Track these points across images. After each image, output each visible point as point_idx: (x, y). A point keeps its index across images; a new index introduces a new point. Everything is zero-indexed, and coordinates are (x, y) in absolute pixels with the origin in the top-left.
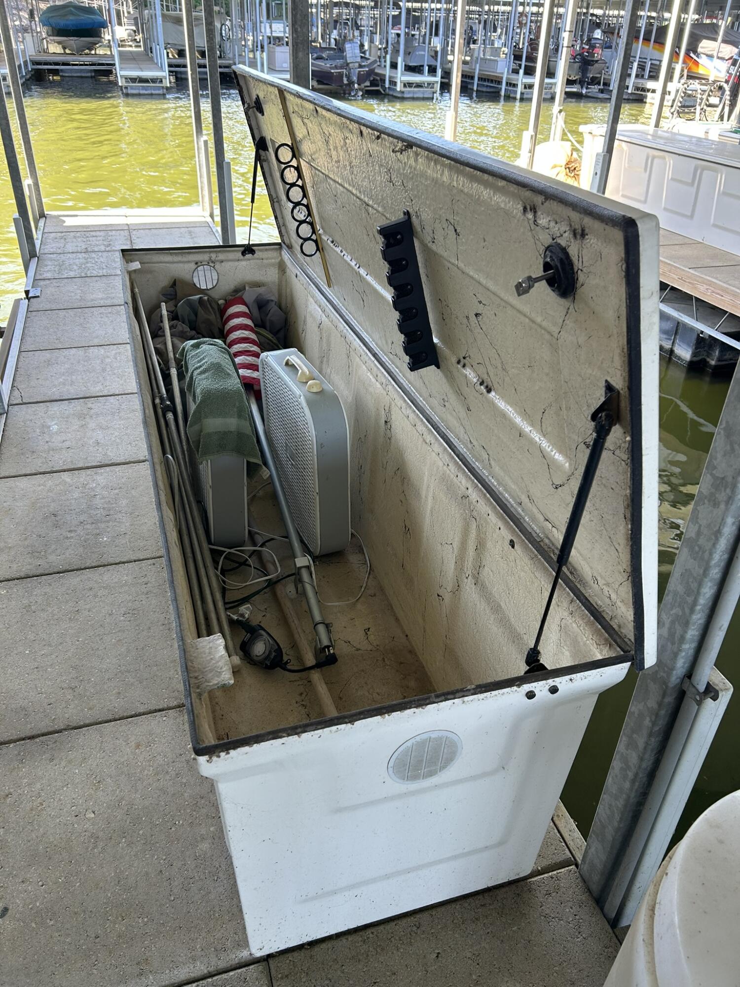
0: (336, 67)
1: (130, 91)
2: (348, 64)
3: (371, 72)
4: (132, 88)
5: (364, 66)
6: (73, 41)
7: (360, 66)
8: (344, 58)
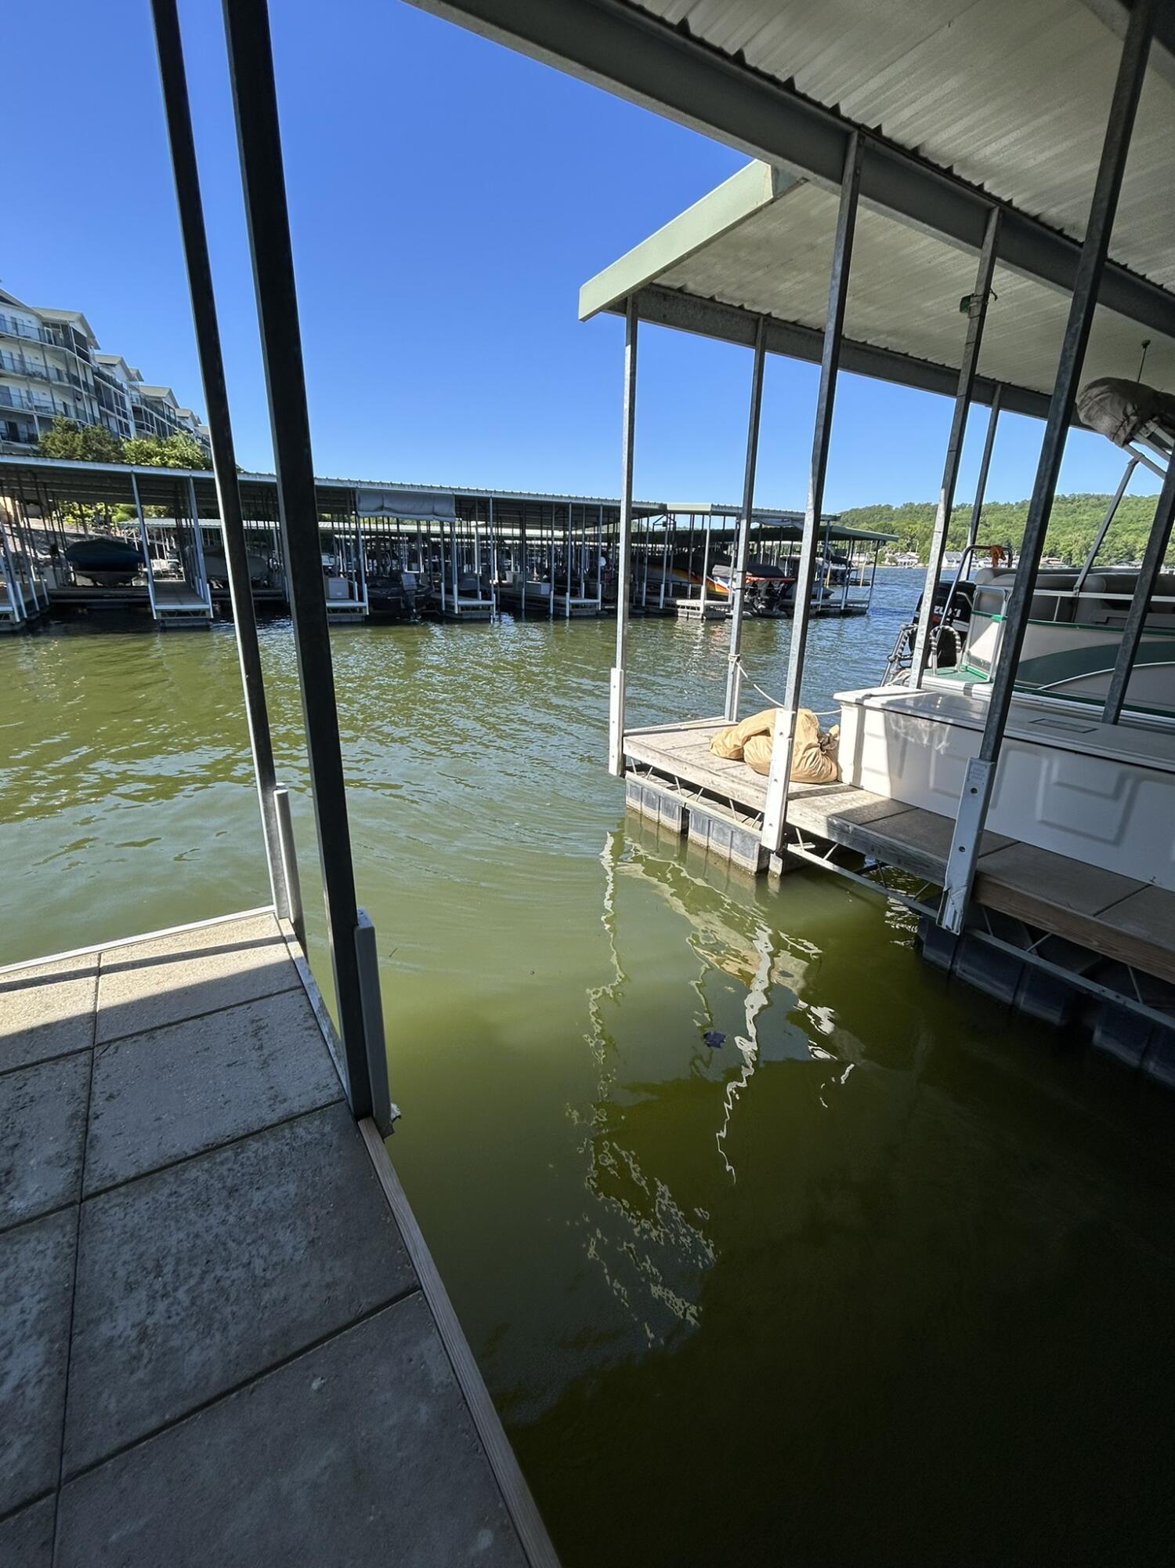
0: (392, 595)
1: (167, 625)
2: (404, 592)
3: (428, 597)
4: (170, 621)
5: (420, 593)
6: (103, 574)
7: (417, 593)
8: (402, 586)
